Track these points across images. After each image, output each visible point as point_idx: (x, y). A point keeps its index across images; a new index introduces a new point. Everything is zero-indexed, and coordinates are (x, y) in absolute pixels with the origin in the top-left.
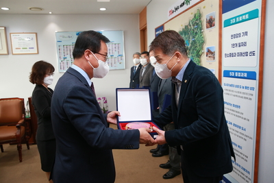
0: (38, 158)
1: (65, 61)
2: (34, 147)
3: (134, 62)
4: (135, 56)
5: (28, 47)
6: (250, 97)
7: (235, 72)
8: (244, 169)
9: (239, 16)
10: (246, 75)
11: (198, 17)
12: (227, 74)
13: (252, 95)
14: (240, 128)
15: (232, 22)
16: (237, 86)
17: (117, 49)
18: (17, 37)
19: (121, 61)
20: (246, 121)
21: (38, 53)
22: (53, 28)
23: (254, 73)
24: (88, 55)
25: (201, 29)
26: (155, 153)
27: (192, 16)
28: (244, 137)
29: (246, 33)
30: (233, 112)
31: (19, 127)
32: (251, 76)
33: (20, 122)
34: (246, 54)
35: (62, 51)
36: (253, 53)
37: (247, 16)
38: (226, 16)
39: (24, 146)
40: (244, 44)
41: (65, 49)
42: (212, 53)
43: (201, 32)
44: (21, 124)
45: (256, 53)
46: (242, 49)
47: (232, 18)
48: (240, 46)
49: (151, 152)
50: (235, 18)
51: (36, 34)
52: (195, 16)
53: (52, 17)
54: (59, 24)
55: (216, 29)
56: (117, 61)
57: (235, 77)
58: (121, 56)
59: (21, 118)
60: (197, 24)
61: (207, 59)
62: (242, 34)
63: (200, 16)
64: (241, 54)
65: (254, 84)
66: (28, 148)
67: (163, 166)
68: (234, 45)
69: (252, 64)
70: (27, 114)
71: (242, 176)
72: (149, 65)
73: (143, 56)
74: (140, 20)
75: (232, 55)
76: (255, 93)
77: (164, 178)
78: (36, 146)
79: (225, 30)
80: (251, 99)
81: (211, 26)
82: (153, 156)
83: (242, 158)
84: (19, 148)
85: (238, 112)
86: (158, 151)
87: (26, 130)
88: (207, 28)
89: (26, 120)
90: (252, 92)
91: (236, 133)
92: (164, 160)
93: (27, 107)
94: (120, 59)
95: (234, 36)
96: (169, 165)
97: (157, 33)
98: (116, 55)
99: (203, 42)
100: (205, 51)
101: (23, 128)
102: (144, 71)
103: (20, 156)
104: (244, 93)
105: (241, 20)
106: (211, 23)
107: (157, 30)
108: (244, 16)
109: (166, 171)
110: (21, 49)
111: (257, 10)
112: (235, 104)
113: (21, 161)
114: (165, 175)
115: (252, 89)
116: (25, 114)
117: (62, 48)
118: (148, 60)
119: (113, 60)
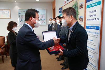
0: (10, 61)
1: (22, 22)
2: (9, 57)
3: (50, 22)
4: (50, 20)
5: (6, 16)
6: (97, 37)
7: (91, 26)
8: (94, 66)
9: (93, 4)
10: (95, 28)
11: (76, 4)
12: (88, 27)
13: (98, 36)
14: (93, 49)
15: (90, 6)
16: (92, 32)
17: (43, 17)
18: (2, 11)
19: (45, 22)
20: (95, 46)
21: (11, 18)
22: (17, 8)
23: (99, 27)
24: (31, 19)
25: (77, 9)
26: (58, 59)
27: (74, 4)
28: (94, 53)
29: (96, 11)
30: (90, 43)
31: (2, 48)
32: (97, 28)
33: (3, 46)
34: (96, 19)
35: (21, 17)
36: (98, 19)
37: (96, 4)
38: (88, 4)
39: (5, 56)
40: (95, 15)
41: (22, 17)
42: (82, 19)
43: (77, 10)
44: (4, 47)
45: (99, 19)
46: (94, 17)
47: (90, 5)
48: (93, 16)
49: (57, 58)
50: (91, 4)
51: (10, 10)
52: (75, 4)
53: (17, 3)
54: (19, 6)
55: (83, 9)
56: (43, 22)
57: (91, 29)
58: (45, 20)
59: (4, 45)
60: (76, 7)
61: (80, 21)
62: (94, 11)
63: (77, 4)
64: (93, 19)
65: (99, 31)
66: (6, 57)
67: (61, 64)
68: (90, 16)
69: (98, 23)
70: (6, 43)
71: (93, 68)
72: (56, 23)
73: (54, 20)
74: (53, 5)
75: (90, 20)
76: (99, 35)
77: (62, 69)
78: (9, 56)
79: (87, 9)
80: (97, 38)
81: (81, 8)
82: (58, 60)
83: (93, 61)
84: (3, 57)
85: (92, 43)
86: (59, 58)
87: (5, 49)
88: (80, 8)
89: (6, 45)
90: (97, 35)
91: (91, 51)
92: (62, 62)
93: (6, 40)
94: (44, 21)
95: (91, 12)
96: (64, 64)
97: (60, 10)
98: (43, 19)
99: (78, 14)
100: (79, 18)
101: (4, 49)
102: (54, 26)
103: (3, 60)
104: (94, 35)
105: (93, 5)
106: (81, 7)
107: (59, 9)
108: (95, 4)
109: (62, 66)
110: (4, 16)
111: (100, 1)
112: (91, 39)
113: (3, 62)
114: (62, 68)
115: (98, 33)
116: (5, 43)
117: (20, 16)
118: (56, 22)
119: (42, 21)
